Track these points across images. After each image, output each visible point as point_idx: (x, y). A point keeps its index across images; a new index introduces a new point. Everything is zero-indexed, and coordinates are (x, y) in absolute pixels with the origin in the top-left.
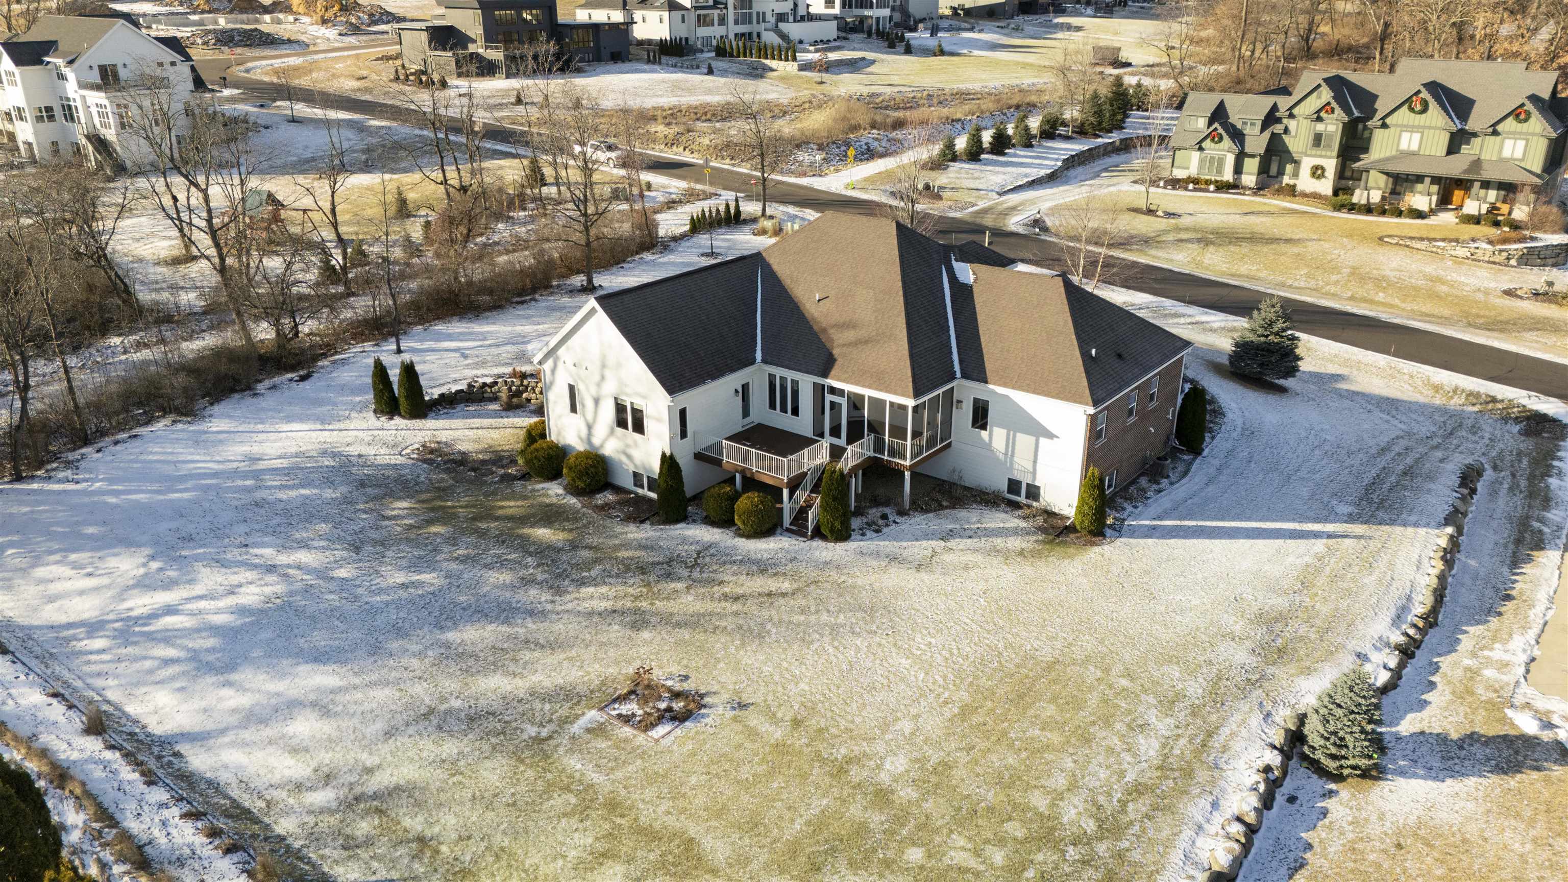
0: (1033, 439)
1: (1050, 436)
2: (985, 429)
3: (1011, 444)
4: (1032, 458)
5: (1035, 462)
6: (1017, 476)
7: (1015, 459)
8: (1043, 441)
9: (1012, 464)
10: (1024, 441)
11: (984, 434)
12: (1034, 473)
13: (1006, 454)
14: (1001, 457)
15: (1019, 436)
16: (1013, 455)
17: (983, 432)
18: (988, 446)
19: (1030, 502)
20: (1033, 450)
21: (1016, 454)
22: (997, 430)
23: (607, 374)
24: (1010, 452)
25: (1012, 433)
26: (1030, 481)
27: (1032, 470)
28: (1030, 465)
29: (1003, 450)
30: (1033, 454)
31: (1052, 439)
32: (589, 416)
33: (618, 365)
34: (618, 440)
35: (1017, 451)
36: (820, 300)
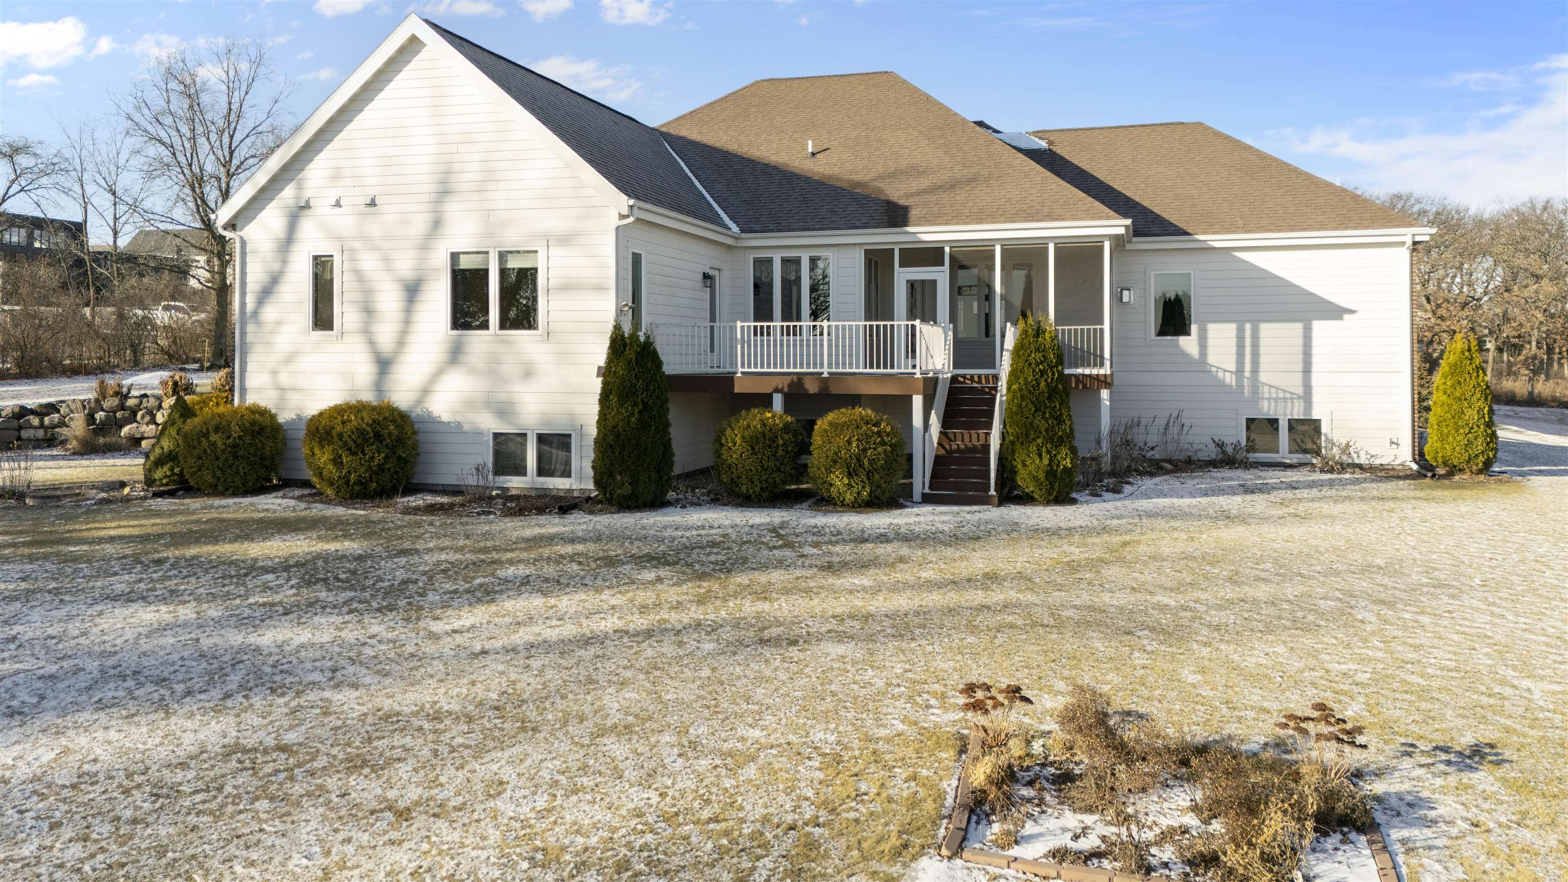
0: (1298, 327)
1: (1336, 312)
2: (1187, 333)
3: (1248, 348)
4: (1300, 367)
5: (1307, 371)
6: (1267, 409)
7: (1263, 377)
8: (1320, 327)
9: (1255, 384)
10: (1277, 336)
11: (1188, 344)
12: (1307, 396)
13: (1240, 372)
14: (1230, 379)
15: (1265, 328)
16: (1255, 370)
17: (1182, 340)
18: (1201, 365)
19: (1299, 454)
20: (1300, 349)
21: (1262, 367)
22: (1214, 330)
23: (453, 209)
24: (1248, 367)
25: (1248, 326)
26: (1298, 414)
27: (1300, 391)
28: (1295, 384)
29: (1232, 367)
30: (1300, 358)
31: (1340, 318)
32: (385, 335)
33: (489, 178)
34: (473, 371)
35: (1263, 359)
36: (813, 154)
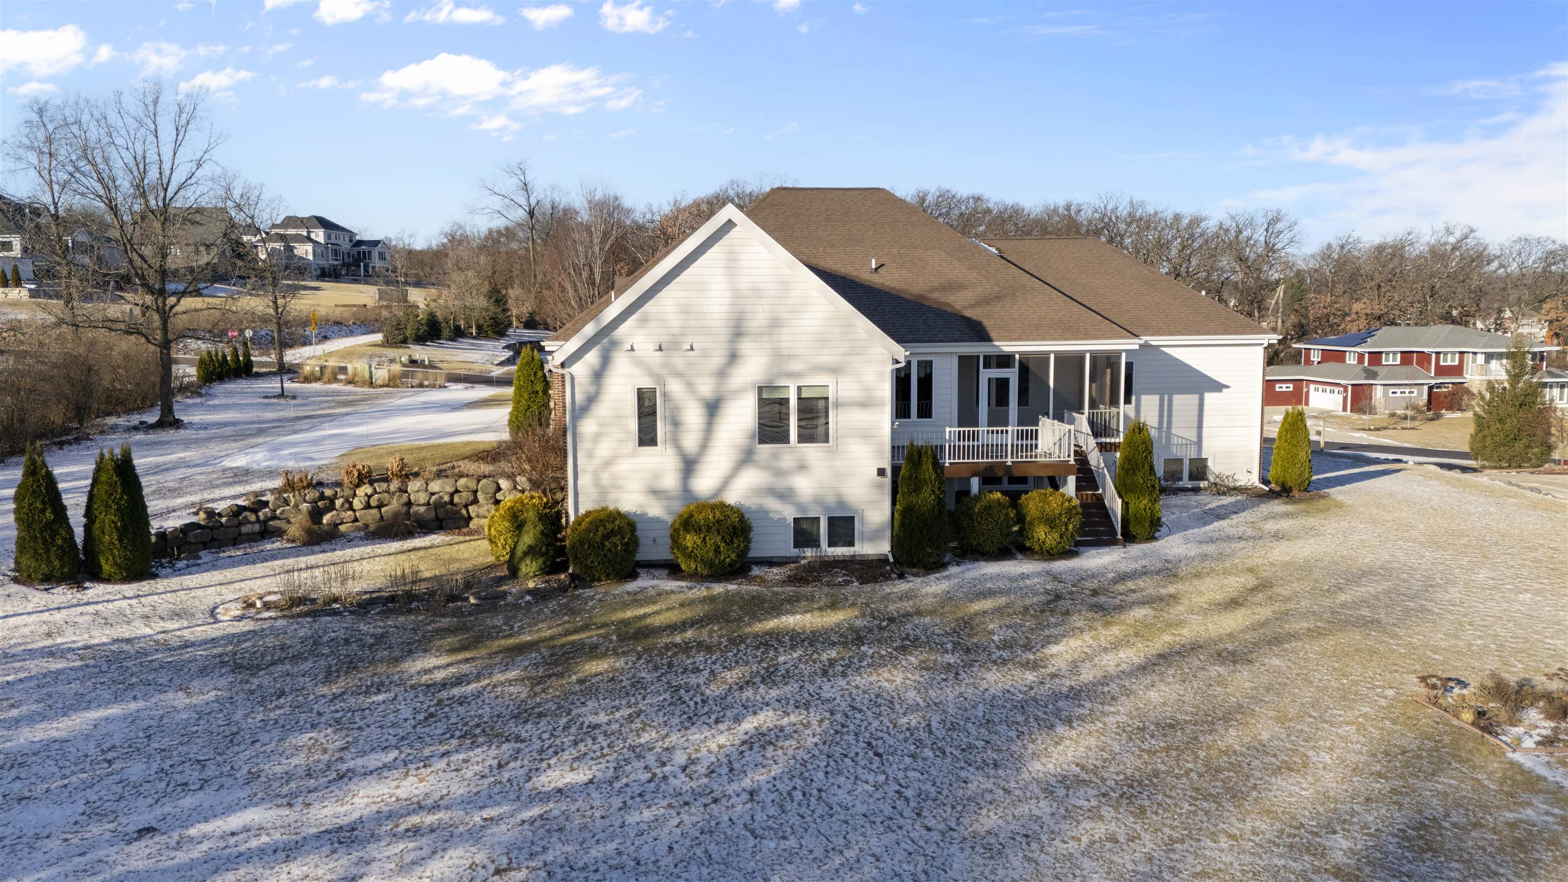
0: (1196, 397)
1: (1218, 387)
2: (1129, 402)
3: (1166, 413)
4: (1196, 424)
5: (1200, 427)
6: (1176, 453)
7: (1174, 431)
8: (1209, 397)
9: (1168, 438)
10: (1183, 403)
11: (1129, 410)
12: (1199, 443)
13: (1160, 428)
14: (1154, 433)
15: (1176, 398)
16: (1169, 427)
19: (1194, 483)
20: (1196, 413)
21: (1174, 424)
22: (1145, 399)
23: (746, 347)
24: (1165, 425)
25: (1166, 397)
26: (1194, 455)
27: (1195, 439)
28: (1192, 435)
29: (1156, 425)
30: (1196, 418)
31: (1221, 391)
32: (690, 442)
33: (775, 324)
34: (762, 468)
35: (1174, 419)
36: (876, 269)
